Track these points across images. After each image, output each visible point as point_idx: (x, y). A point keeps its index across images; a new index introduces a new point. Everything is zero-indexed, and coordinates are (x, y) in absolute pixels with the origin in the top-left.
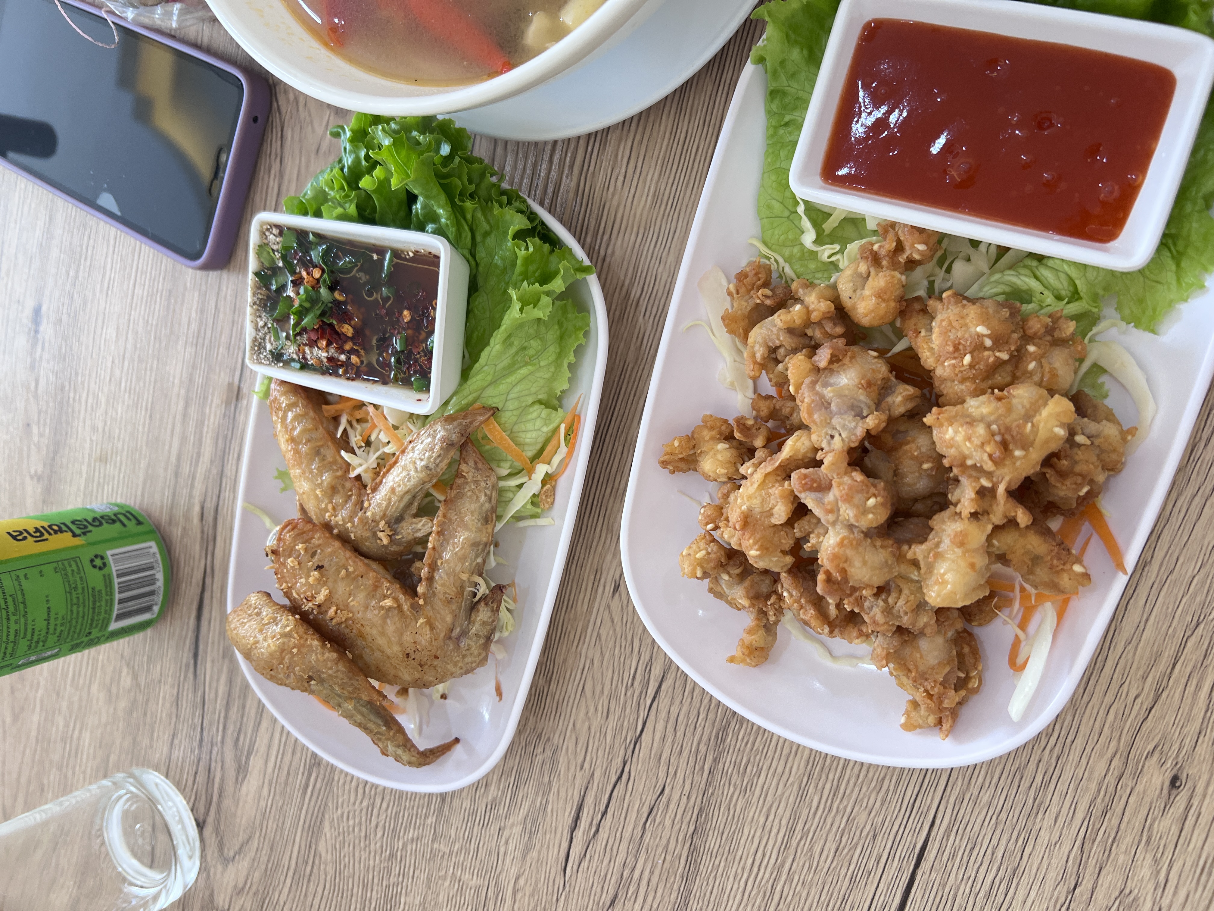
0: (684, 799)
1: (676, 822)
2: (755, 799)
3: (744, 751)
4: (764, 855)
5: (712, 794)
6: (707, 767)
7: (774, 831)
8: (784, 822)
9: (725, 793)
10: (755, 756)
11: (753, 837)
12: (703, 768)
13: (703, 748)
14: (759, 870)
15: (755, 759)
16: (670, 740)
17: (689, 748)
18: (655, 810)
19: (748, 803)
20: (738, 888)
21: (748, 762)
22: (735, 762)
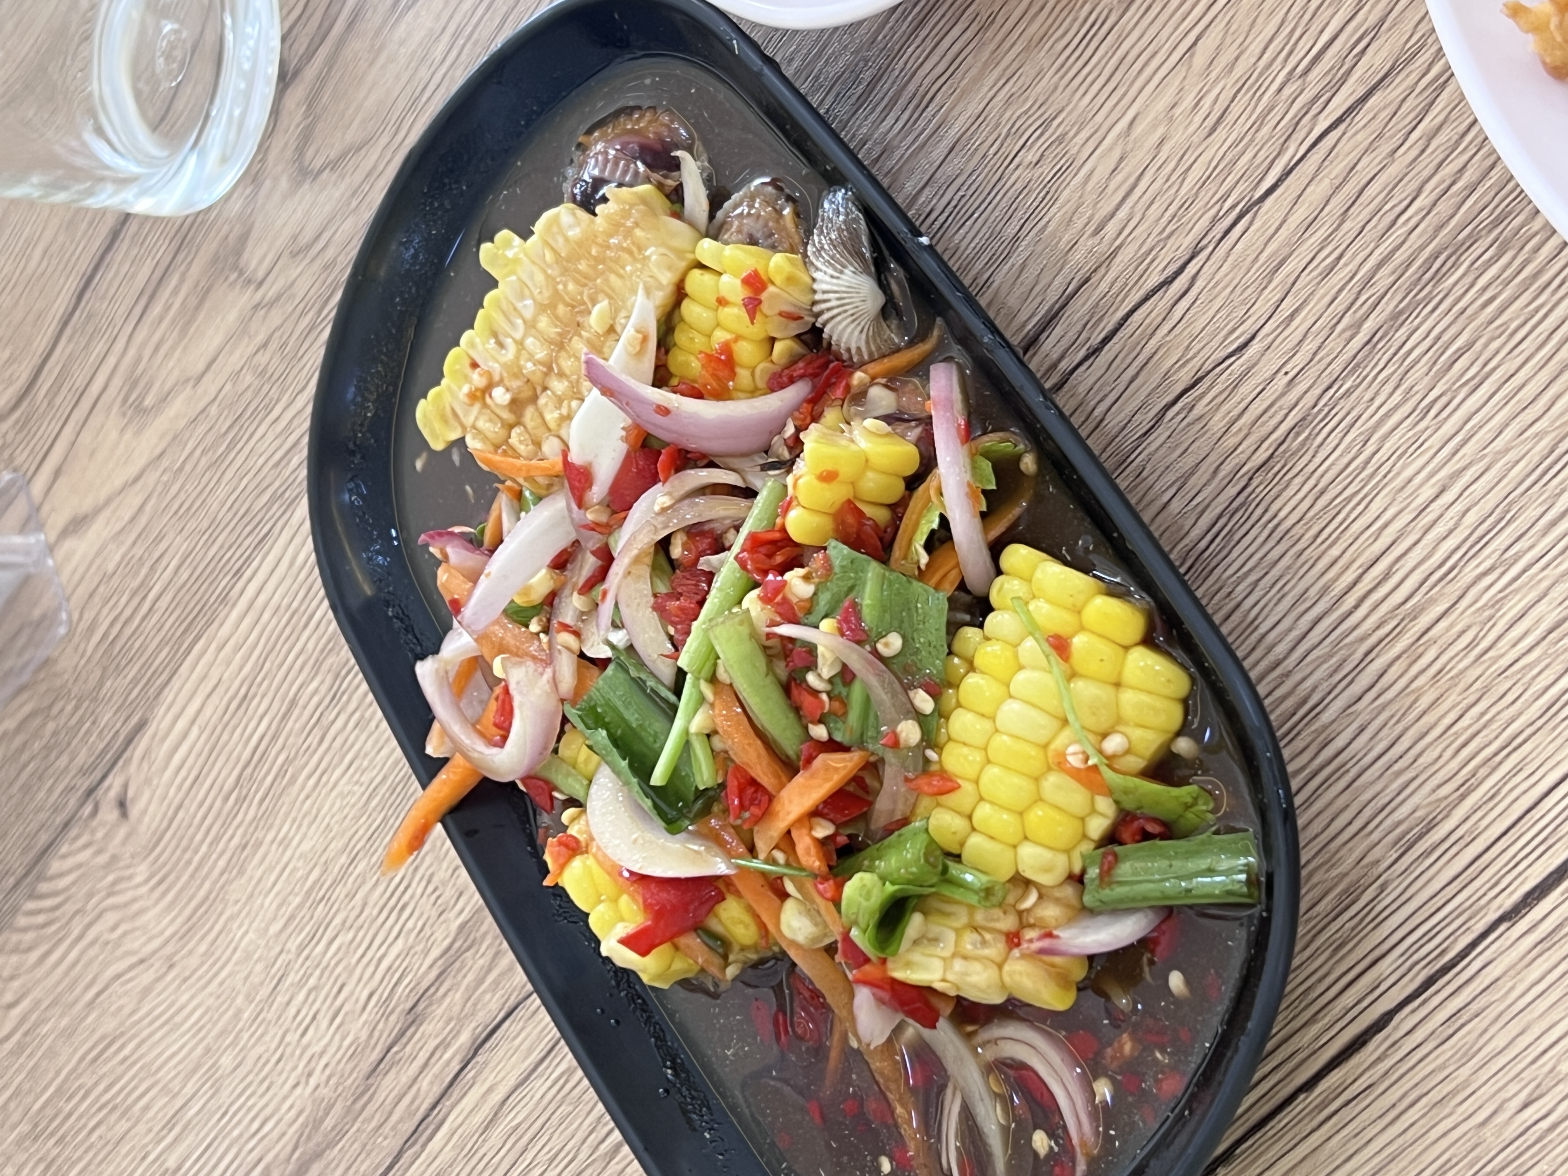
0: (1282, 381)
1: (1234, 429)
2: (1435, 441)
3: (1472, 318)
4: (1387, 576)
5: (1348, 393)
6: (1369, 326)
7: (1440, 529)
8: (1471, 518)
9: (1377, 403)
10: (1493, 339)
11: (1386, 526)
12: (1358, 326)
13: (1383, 279)
14: (1356, 607)
15: (1486, 345)
16: (1321, 234)
17: (1352, 267)
18: (1207, 382)
19: (1418, 443)
20: (1290, 630)
21: (1469, 346)
22: (1438, 338)
